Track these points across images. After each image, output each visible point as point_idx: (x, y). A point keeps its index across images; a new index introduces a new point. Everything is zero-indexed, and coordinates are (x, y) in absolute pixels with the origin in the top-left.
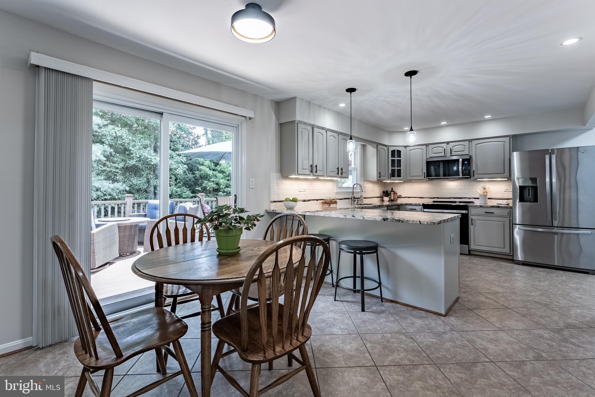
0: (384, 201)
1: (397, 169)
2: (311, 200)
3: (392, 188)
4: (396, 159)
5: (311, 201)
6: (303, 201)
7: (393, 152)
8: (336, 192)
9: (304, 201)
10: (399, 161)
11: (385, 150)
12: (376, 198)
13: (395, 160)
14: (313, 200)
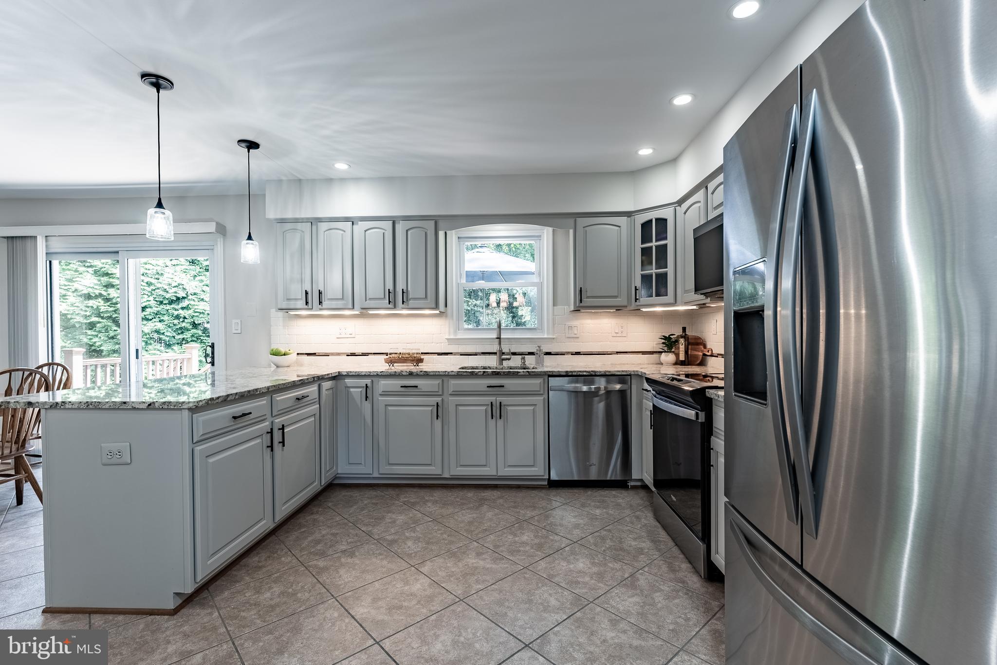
0: (662, 364)
1: (657, 275)
2: (371, 354)
3: (684, 329)
4: (654, 244)
5: (370, 356)
6: (347, 355)
7: (646, 226)
8: (447, 339)
9: (353, 355)
10: (662, 251)
11: (619, 227)
12: (640, 356)
13: (651, 247)
14: (374, 354)
